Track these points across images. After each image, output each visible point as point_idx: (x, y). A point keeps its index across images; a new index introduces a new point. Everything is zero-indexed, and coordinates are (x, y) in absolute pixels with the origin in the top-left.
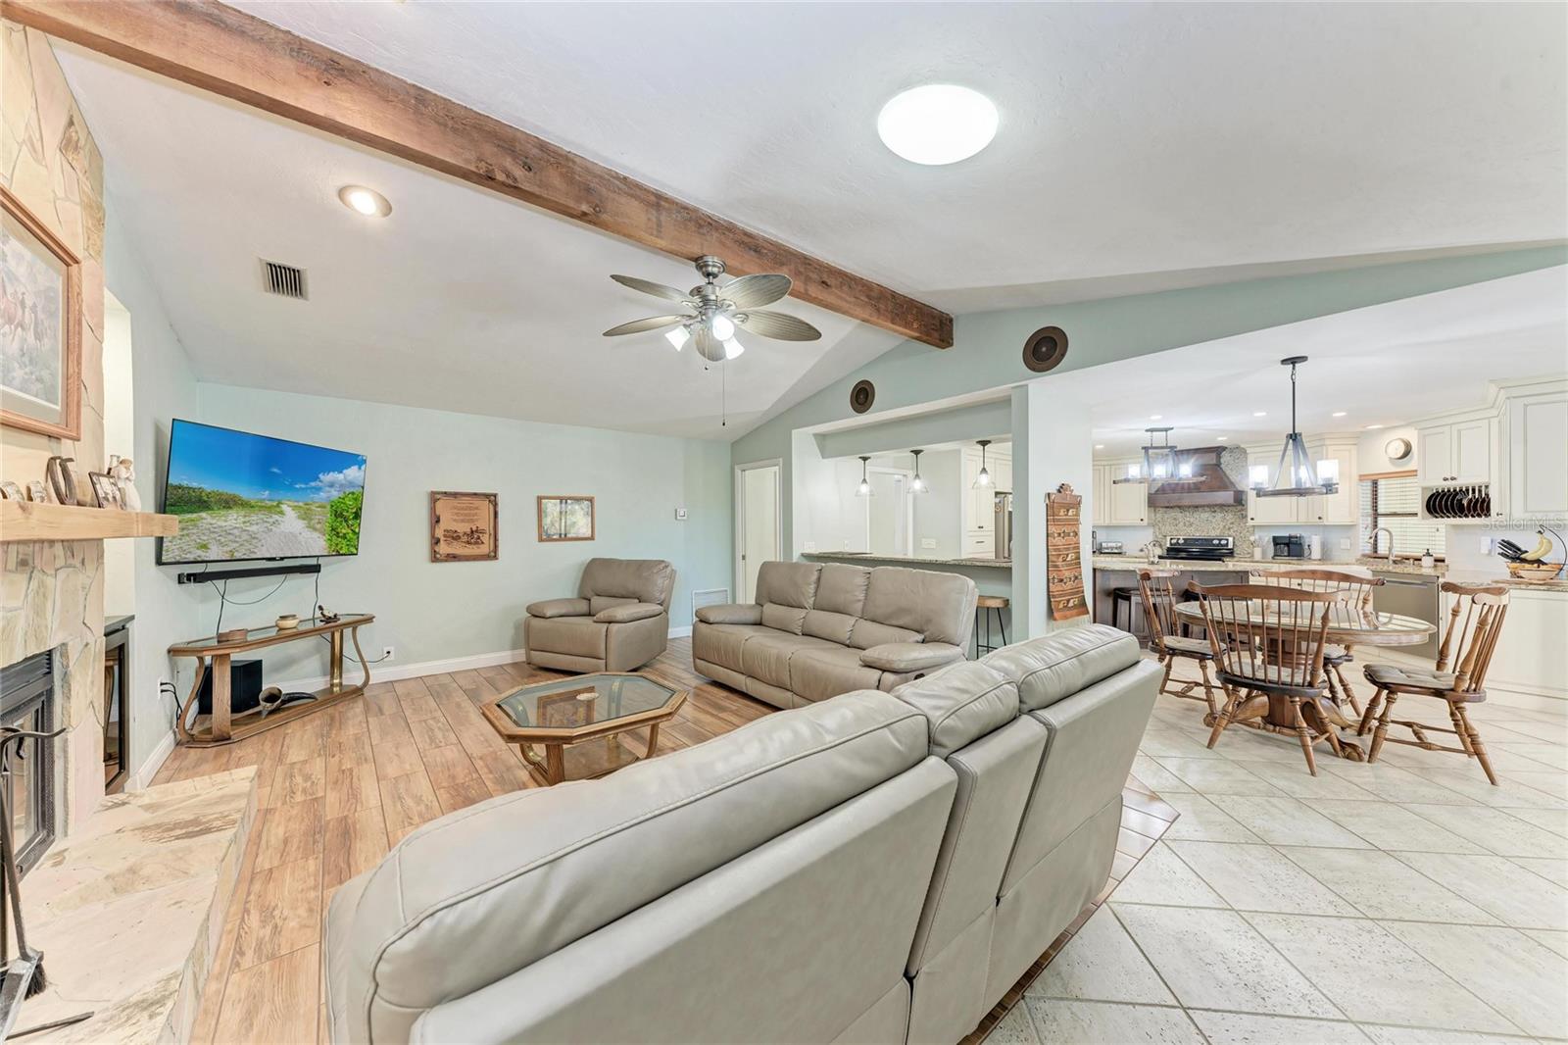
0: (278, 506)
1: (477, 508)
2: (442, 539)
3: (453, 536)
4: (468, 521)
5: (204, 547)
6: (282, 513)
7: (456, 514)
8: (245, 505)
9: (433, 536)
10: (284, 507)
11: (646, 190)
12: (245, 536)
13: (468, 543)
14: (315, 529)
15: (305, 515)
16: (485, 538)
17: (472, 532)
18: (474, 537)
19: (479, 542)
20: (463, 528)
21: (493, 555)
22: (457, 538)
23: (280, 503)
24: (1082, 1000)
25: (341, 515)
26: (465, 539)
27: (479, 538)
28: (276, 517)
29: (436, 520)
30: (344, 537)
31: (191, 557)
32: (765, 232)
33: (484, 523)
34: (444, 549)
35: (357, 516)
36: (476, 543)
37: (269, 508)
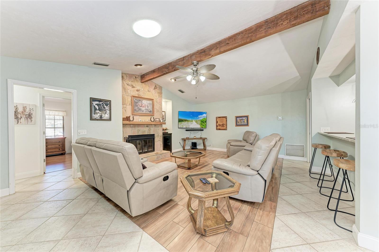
0: (192, 121)
1: (223, 120)
2: (218, 126)
3: (220, 125)
4: (222, 122)
5: (183, 126)
6: (193, 122)
7: (220, 121)
8: (188, 121)
9: (216, 125)
10: (193, 121)
11: (181, 59)
12: (188, 125)
13: (222, 126)
14: (198, 124)
15: (196, 122)
16: (225, 126)
17: (223, 124)
18: (223, 125)
19: (224, 126)
20: (221, 124)
21: (226, 129)
22: (220, 126)
23: (192, 120)
24: (114, 218)
25: (203, 122)
26: (221, 126)
27: (224, 125)
28: (192, 122)
29: (217, 122)
30: (203, 125)
31: (181, 127)
32: (204, 46)
33: (225, 123)
34: (218, 128)
35: (206, 122)
36: (223, 127)
37: (191, 121)
